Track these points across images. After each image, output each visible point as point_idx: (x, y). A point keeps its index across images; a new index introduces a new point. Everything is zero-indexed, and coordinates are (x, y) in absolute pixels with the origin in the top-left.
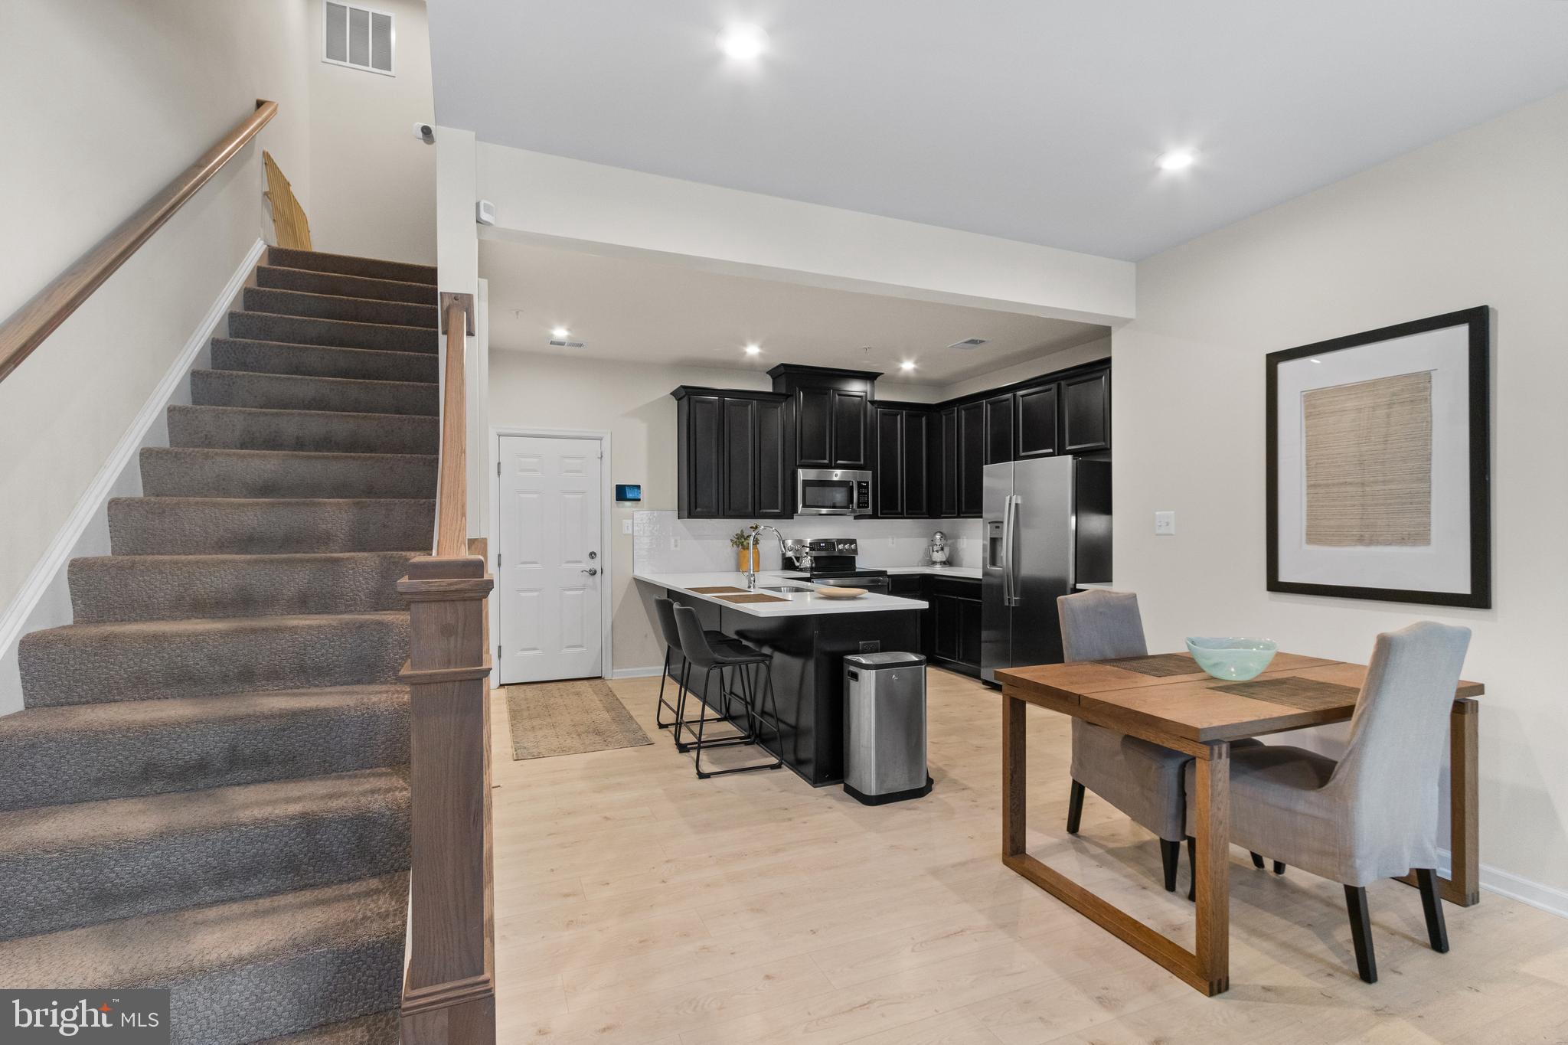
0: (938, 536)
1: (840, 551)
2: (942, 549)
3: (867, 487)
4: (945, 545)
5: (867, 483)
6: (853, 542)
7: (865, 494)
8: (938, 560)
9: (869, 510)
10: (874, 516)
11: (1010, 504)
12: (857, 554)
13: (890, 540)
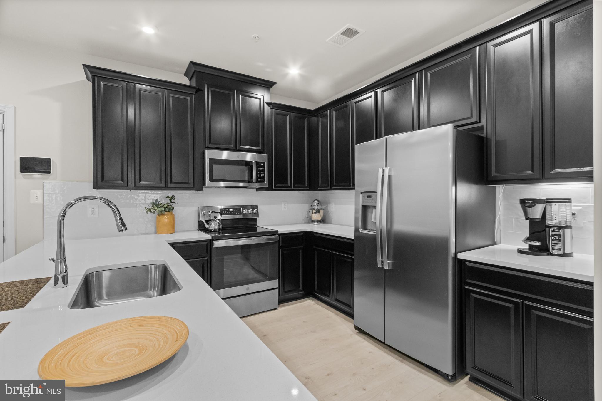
0: (316, 203)
1: (245, 215)
2: (319, 212)
3: (264, 166)
4: (321, 209)
5: (264, 163)
6: (255, 207)
7: (262, 171)
8: (316, 219)
9: (266, 184)
10: (270, 188)
11: (383, 175)
12: (258, 216)
13: (283, 206)
